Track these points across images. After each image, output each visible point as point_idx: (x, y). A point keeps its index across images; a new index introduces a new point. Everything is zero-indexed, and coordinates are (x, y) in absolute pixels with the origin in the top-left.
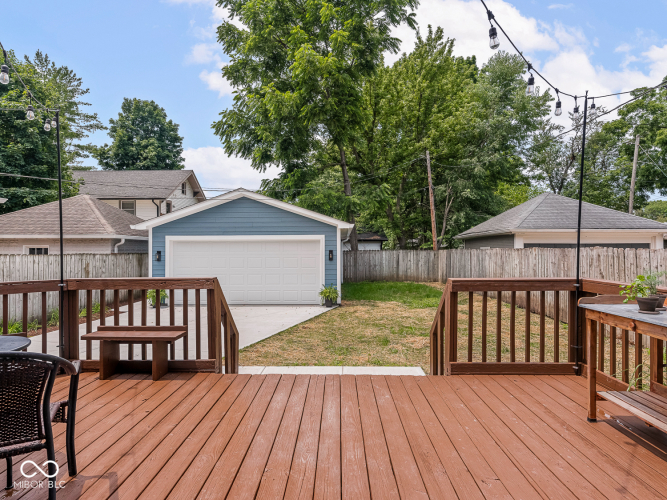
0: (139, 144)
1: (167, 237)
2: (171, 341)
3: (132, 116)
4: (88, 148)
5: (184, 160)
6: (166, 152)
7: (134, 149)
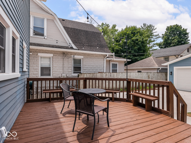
0: (171, 39)
1: (174, 67)
2: (154, 101)
3: (169, 31)
4: (156, 44)
5: (189, 40)
6: (182, 39)
7: (170, 41)
